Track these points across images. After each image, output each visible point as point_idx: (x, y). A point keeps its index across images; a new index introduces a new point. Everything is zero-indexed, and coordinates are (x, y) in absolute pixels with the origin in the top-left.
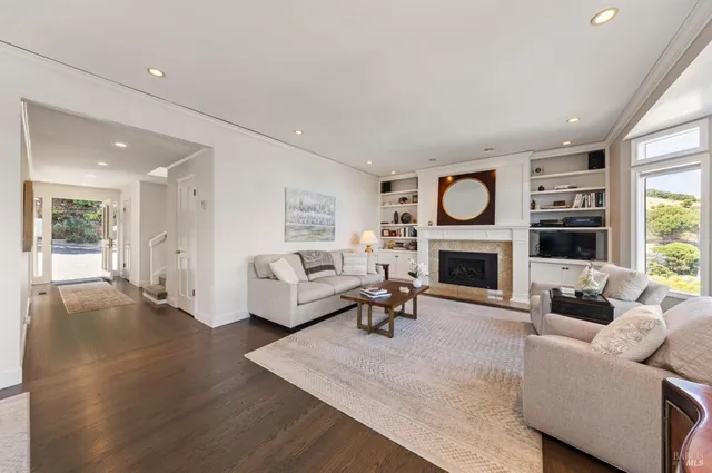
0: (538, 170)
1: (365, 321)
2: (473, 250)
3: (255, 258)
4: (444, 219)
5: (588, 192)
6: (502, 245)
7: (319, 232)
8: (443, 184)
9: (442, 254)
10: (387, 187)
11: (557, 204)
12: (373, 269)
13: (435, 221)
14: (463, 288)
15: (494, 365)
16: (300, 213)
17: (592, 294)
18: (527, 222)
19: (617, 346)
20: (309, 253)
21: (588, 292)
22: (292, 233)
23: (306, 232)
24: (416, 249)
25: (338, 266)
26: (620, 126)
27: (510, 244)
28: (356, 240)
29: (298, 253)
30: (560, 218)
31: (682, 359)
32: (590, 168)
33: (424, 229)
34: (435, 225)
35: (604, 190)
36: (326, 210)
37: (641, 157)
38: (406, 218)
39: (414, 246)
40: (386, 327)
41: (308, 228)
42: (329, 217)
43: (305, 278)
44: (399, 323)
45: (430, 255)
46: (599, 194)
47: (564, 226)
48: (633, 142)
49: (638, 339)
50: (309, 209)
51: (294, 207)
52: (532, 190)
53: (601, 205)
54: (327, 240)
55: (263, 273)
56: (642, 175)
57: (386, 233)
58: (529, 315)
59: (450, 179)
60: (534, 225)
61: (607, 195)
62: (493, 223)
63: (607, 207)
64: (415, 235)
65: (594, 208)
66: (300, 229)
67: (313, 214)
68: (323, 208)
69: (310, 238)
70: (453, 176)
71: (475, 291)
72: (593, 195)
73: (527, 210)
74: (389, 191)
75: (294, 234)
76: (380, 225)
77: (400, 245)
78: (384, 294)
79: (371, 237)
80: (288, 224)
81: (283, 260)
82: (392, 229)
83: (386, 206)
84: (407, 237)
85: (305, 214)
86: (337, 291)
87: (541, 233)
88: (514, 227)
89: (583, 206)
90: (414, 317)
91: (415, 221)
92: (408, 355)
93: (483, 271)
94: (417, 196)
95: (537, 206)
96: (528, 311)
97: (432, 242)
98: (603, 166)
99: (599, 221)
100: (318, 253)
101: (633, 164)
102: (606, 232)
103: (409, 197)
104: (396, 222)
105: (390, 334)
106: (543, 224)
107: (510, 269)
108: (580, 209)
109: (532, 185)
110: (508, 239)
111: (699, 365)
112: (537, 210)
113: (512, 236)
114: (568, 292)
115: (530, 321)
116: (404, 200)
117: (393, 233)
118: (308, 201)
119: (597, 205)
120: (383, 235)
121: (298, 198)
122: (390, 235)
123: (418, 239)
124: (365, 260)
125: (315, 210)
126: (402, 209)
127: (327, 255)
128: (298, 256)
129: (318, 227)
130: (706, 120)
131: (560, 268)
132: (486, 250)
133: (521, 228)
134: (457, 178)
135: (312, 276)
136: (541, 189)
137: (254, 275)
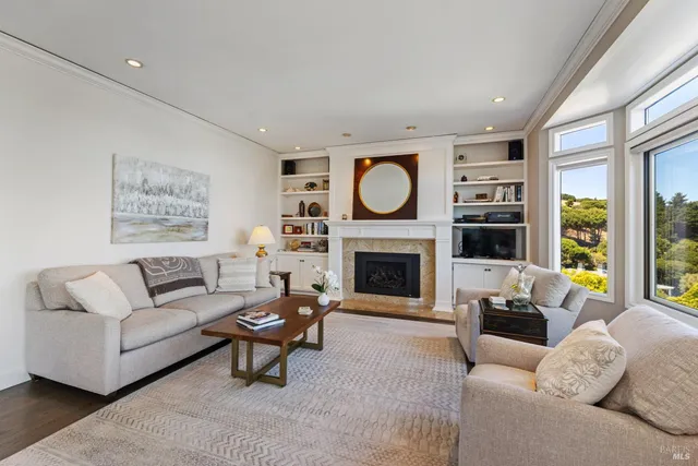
0: (461, 157)
1: (243, 366)
2: (394, 251)
3: (42, 274)
4: (361, 212)
5: (508, 185)
6: (425, 244)
7: (179, 228)
8: (360, 167)
9: (358, 255)
10: (289, 167)
11: (481, 197)
12: (265, 282)
13: (350, 215)
14: (381, 298)
15: (419, 410)
16: (144, 197)
17: (523, 304)
18: (450, 217)
19: (571, 385)
20: (157, 261)
21: (519, 301)
22: (126, 229)
23: (154, 228)
24: (327, 251)
25: (210, 279)
26: (539, 115)
27: (432, 242)
28: (243, 239)
29: (135, 262)
30: (482, 213)
31: (647, 400)
32: (510, 159)
33: (337, 224)
34: (350, 220)
35: (522, 183)
36: (193, 193)
37: (557, 149)
38: (315, 210)
39: (324, 246)
40: (275, 371)
41: (156, 221)
42: (198, 205)
43: (149, 302)
44: (296, 361)
45: (344, 258)
46: (518, 187)
47: (487, 222)
48: (550, 131)
49: (596, 374)
50: (161, 191)
51: (132, 188)
52: (455, 181)
53: (520, 200)
54: (193, 240)
55: (56, 300)
56: (559, 168)
57: (288, 229)
58: (453, 327)
59: (368, 162)
60: (457, 221)
61: (525, 188)
62: (416, 218)
63: (525, 202)
64: (326, 232)
65: (513, 203)
66: (143, 222)
67: (169, 199)
68: (187, 190)
69: (162, 238)
70: (371, 159)
71: (394, 301)
72: (513, 187)
73: (450, 203)
74: (293, 172)
75: (131, 230)
76: (280, 218)
77: (307, 245)
78: (274, 320)
79: (265, 235)
80: (118, 214)
81: (101, 276)
82: (296, 224)
83: (289, 192)
84: (316, 235)
85: (151, 199)
86: (201, 320)
87: (464, 229)
88: (437, 222)
89: (504, 200)
90: (318, 347)
91: (326, 214)
92: (304, 415)
93: (404, 275)
94: (328, 182)
95: (460, 198)
96: (452, 323)
97: (346, 241)
98: (521, 157)
99: (517, 217)
100: (173, 261)
101: (551, 155)
102: (524, 228)
103: (319, 182)
104: (302, 215)
105: (280, 382)
106: (467, 219)
107: (433, 271)
108: (501, 203)
109: (455, 175)
110: (431, 236)
111: (669, 408)
112: (460, 204)
113: (435, 234)
114: (498, 302)
115: (455, 335)
116: (312, 186)
117: (297, 230)
118: (158, 179)
119: (518, 199)
120: (284, 232)
121: (139, 173)
122: (295, 232)
123: (330, 236)
124: (253, 268)
125: (171, 193)
126: (310, 197)
127: (192, 263)
128: (136, 267)
129: (176, 220)
130: (612, 113)
131: (482, 270)
132: (407, 250)
133: (443, 224)
134: (376, 161)
135: (161, 298)
136: (464, 179)
137: (38, 306)
